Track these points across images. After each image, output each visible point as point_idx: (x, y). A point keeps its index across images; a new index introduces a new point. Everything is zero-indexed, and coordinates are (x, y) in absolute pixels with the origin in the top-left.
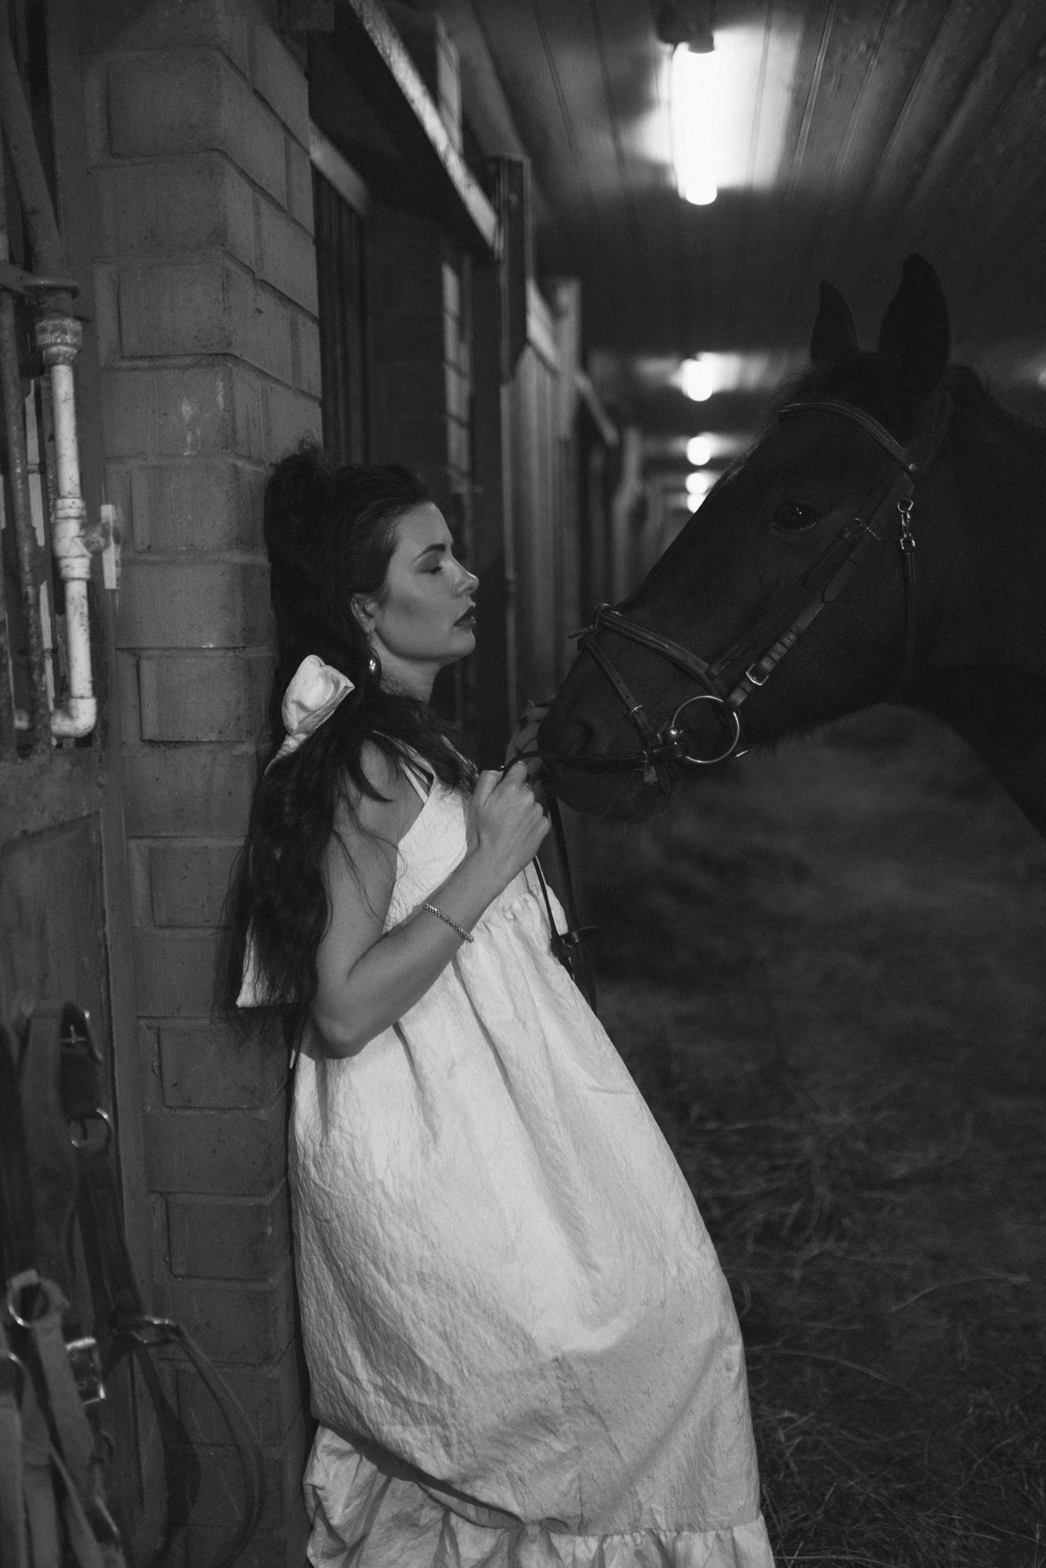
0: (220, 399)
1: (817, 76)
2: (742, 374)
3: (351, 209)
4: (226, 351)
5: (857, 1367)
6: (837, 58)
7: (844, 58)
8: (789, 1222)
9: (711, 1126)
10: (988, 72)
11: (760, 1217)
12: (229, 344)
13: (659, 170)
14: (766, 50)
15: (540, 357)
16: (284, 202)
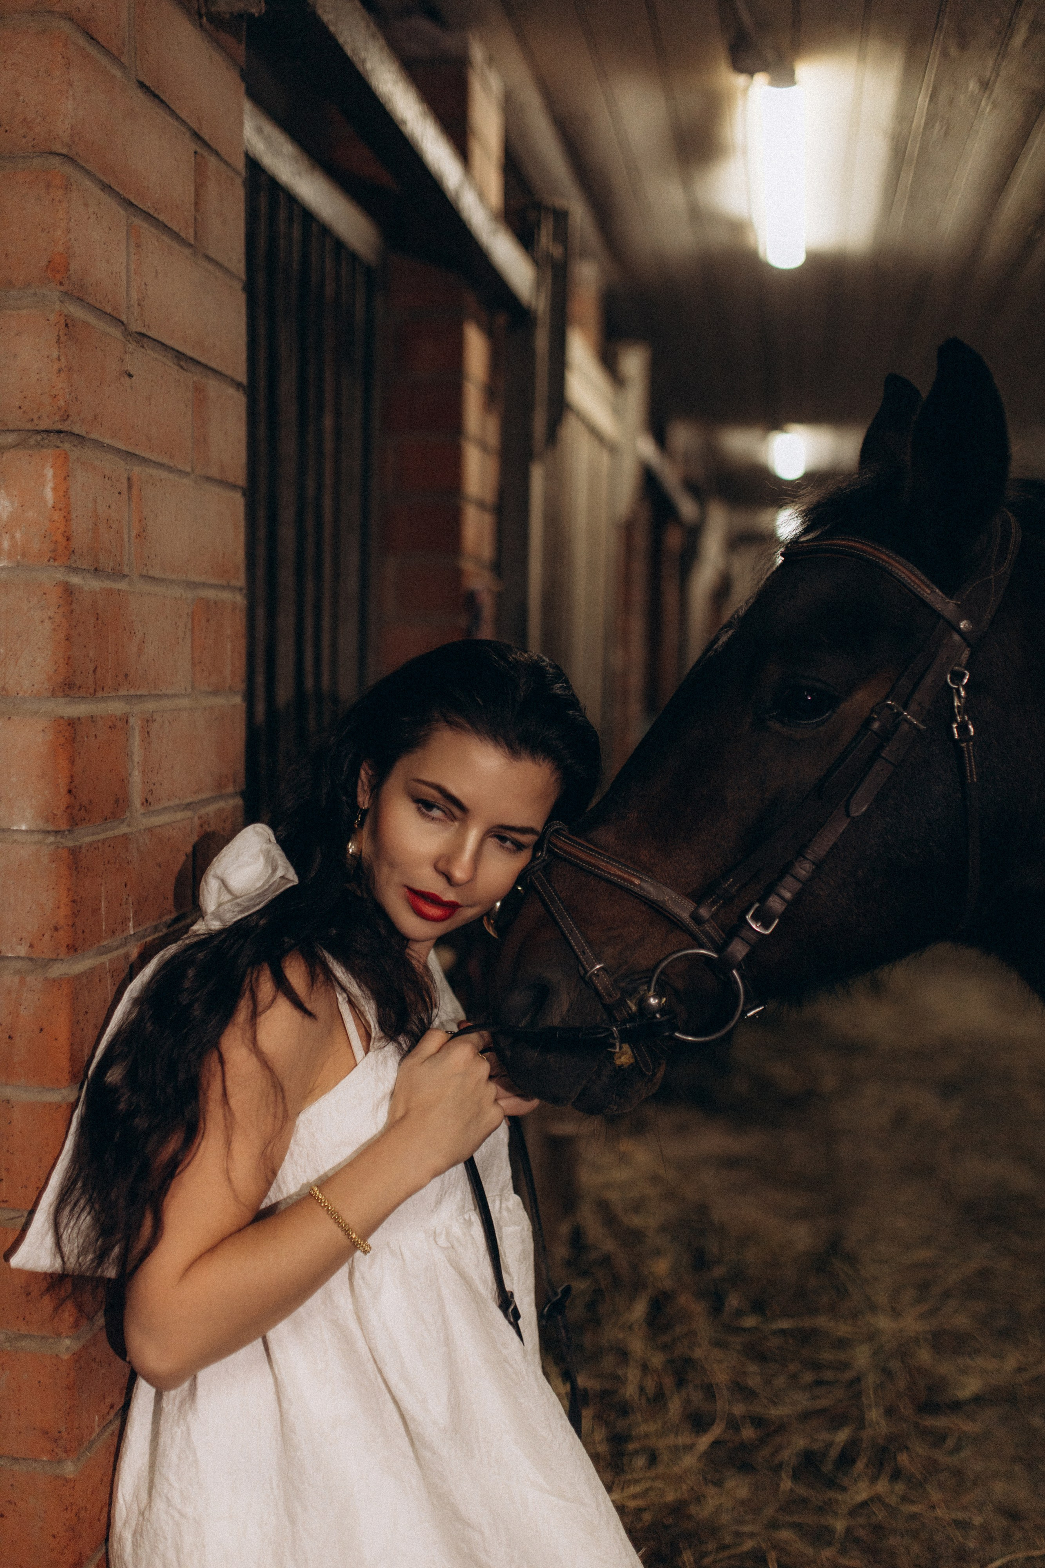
0: (49, 495)
1: (919, 120)
3: (354, 257)
4: (59, 427)
6: (942, 97)
7: (951, 102)
8: (834, 1453)
9: (750, 1322)
11: (800, 1443)
12: (66, 417)
13: (736, 228)
14: (859, 86)
15: (594, 432)
16: (188, 234)
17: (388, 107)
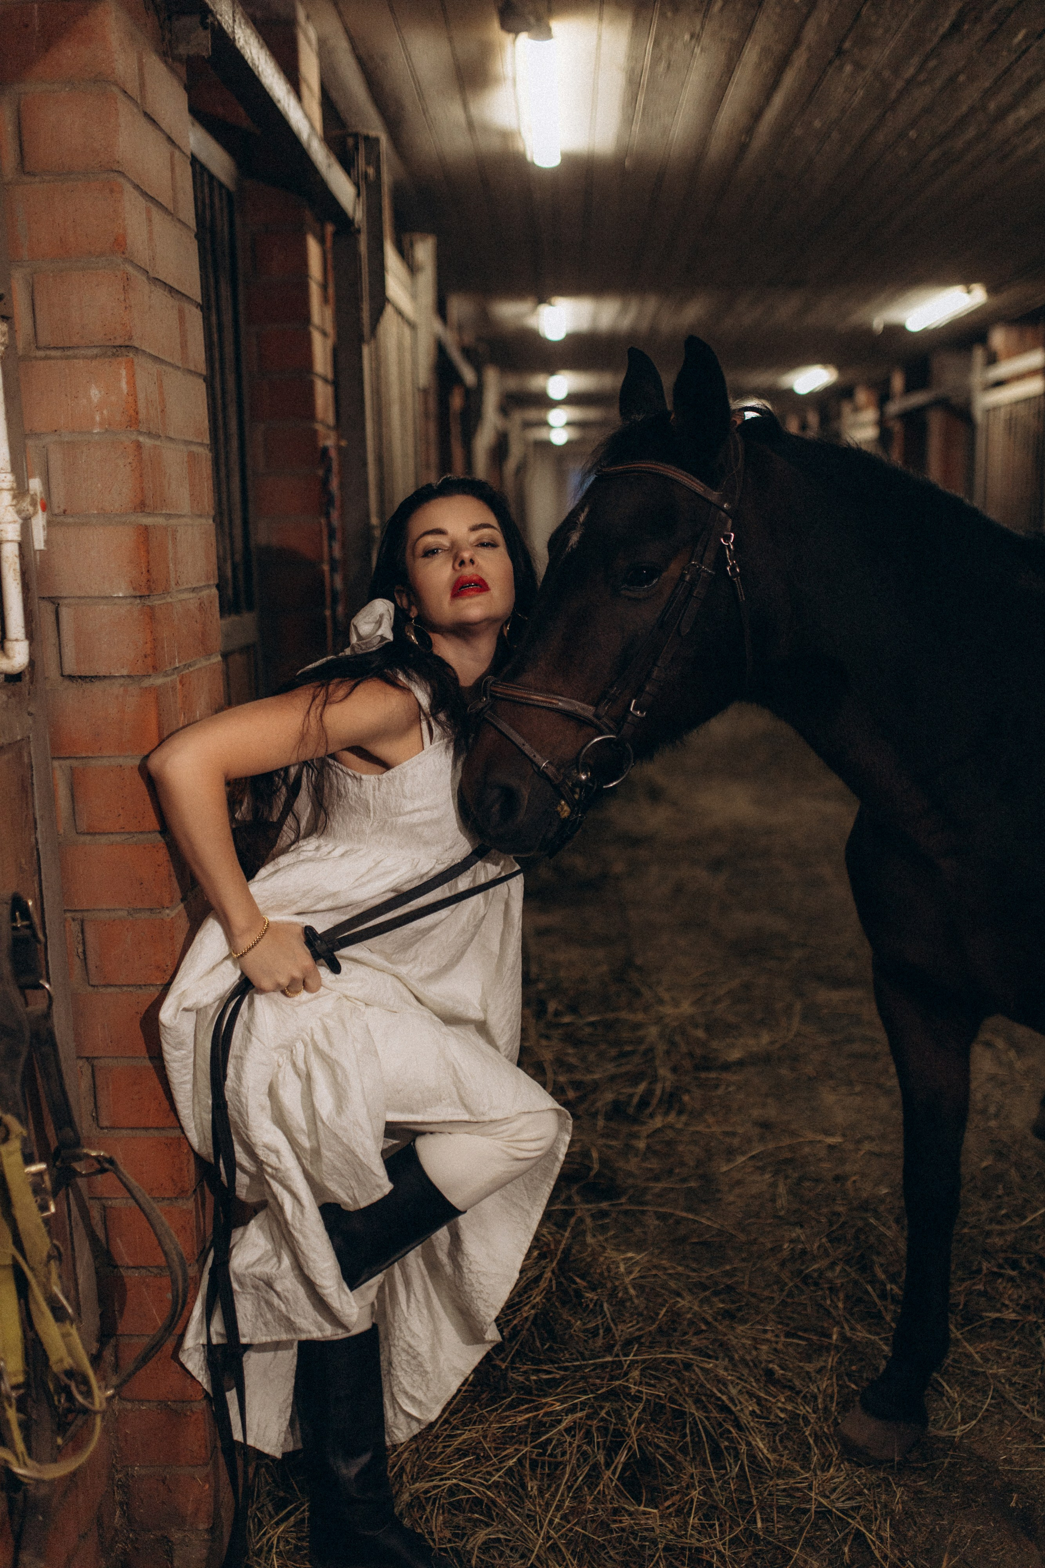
0: (124, 385)
1: (647, 62)
2: (595, 318)
3: (221, 185)
4: (127, 343)
5: (691, 1216)
6: (664, 45)
7: (671, 46)
8: (635, 1100)
9: (567, 1019)
10: (800, 58)
11: (609, 1096)
12: (130, 338)
13: (506, 136)
14: (600, 37)
15: (399, 312)
16: (170, 207)
17: (271, 94)
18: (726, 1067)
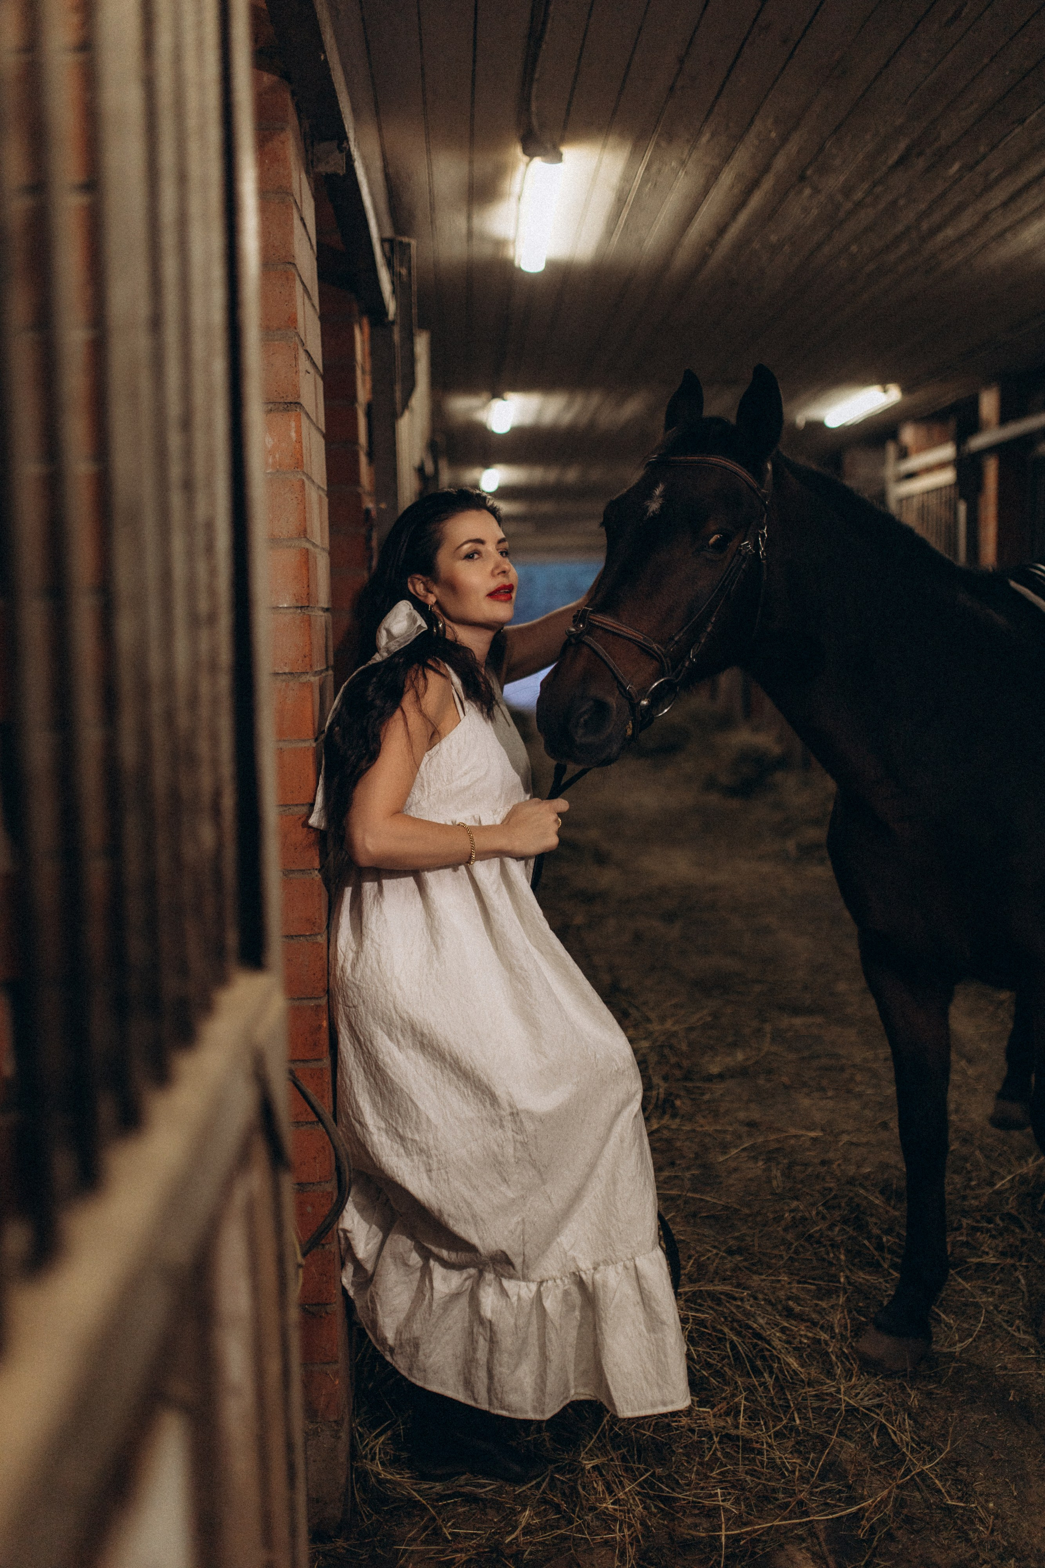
0: (293, 434)
1: (637, 183)
2: (540, 412)
4: (297, 401)
6: (654, 169)
10: (768, 183)
12: (299, 396)
13: (500, 244)
14: (600, 161)
16: (311, 292)
17: (365, 206)
18: (710, 1078)
